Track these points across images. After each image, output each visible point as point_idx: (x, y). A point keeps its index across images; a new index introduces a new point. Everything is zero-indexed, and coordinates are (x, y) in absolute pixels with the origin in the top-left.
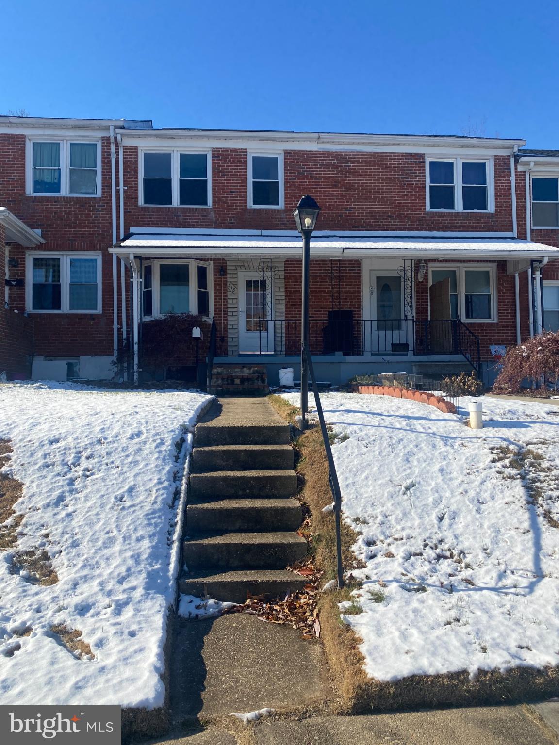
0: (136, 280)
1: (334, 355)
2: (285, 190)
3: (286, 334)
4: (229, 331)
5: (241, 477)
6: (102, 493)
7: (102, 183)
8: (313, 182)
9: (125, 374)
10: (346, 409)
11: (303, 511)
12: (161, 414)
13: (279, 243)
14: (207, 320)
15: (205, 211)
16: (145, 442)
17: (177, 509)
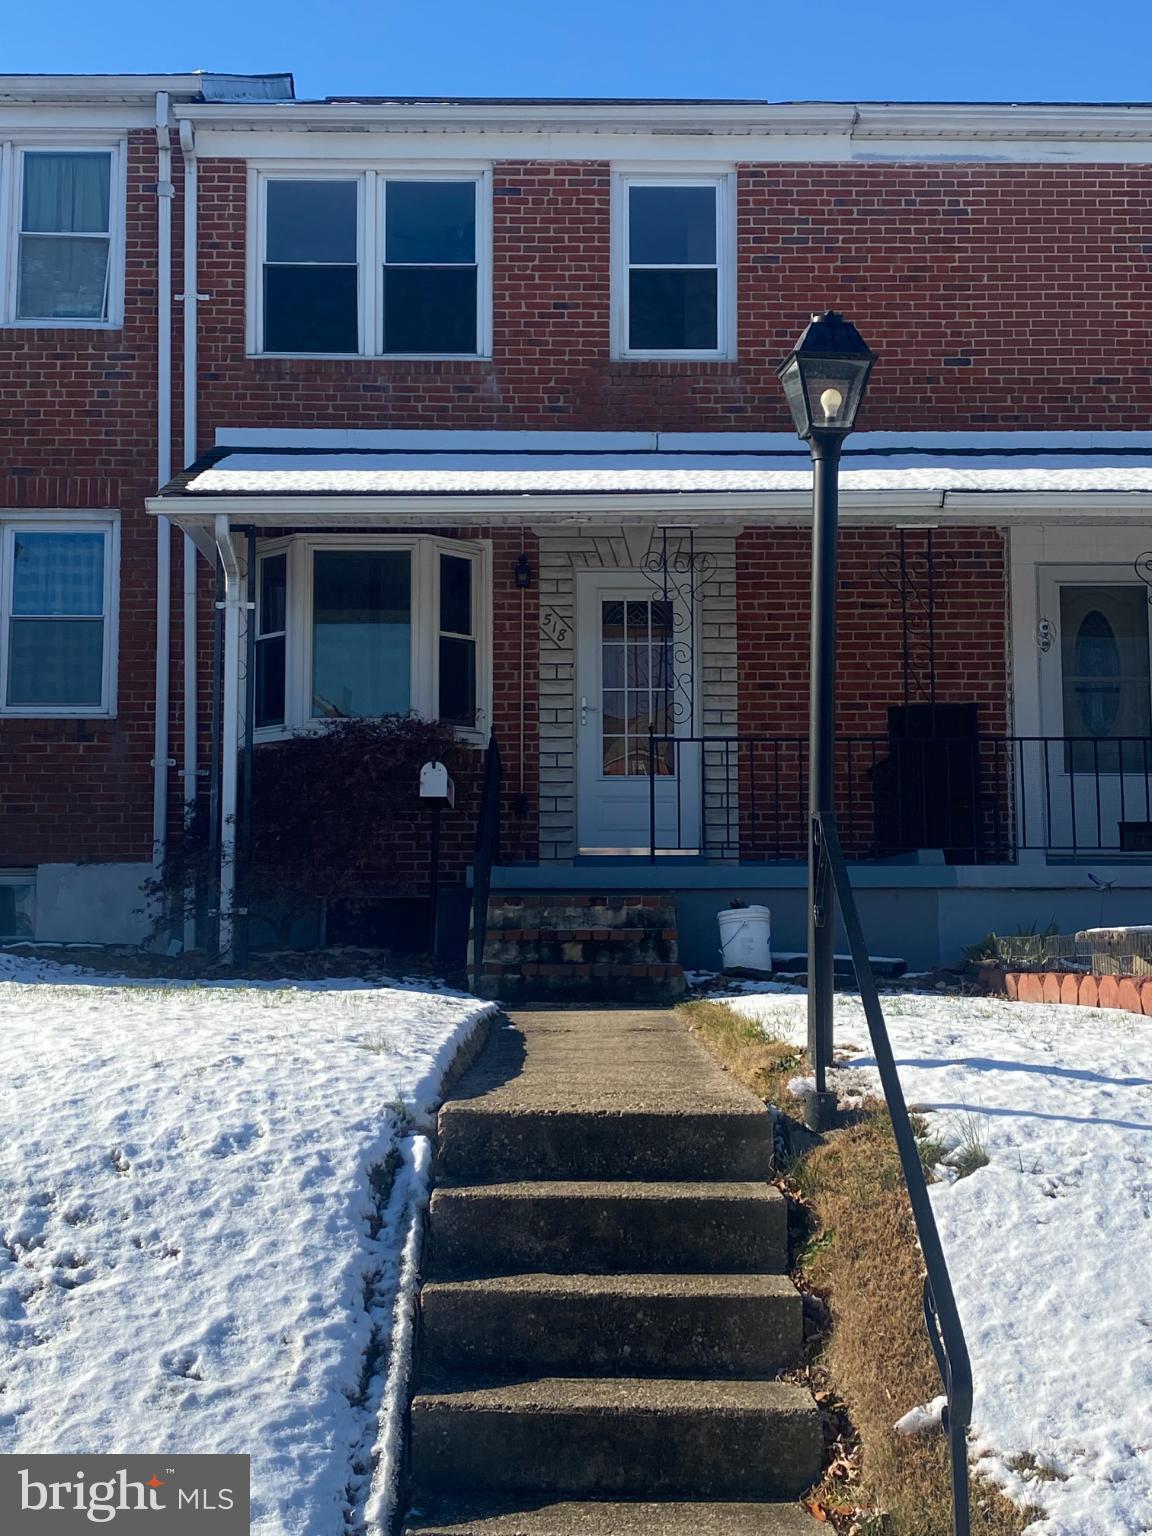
0: (236, 605)
1: (914, 862)
2: (739, 297)
3: (740, 787)
4: (544, 776)
5: (601, 1295)
6: (120, 1345)
7: (127, 283)
8: (837, 269)
9: (189, 926)
10: (970, 1055)
11: (826, 1426)
12: (320, 1065)
13: (719, 474)
14: (472, 738)
15: (468, 372)
16: (266, 1164)
17: (379, 1407)
